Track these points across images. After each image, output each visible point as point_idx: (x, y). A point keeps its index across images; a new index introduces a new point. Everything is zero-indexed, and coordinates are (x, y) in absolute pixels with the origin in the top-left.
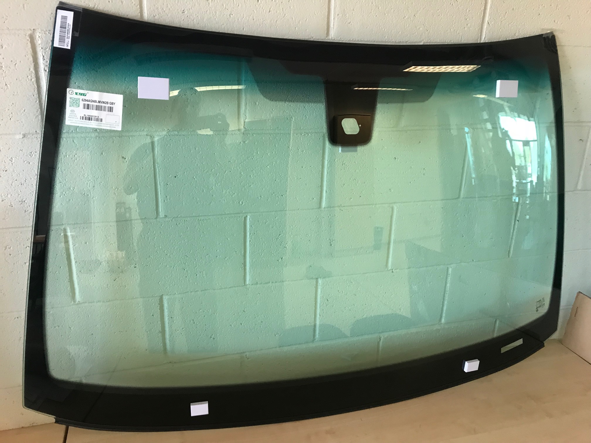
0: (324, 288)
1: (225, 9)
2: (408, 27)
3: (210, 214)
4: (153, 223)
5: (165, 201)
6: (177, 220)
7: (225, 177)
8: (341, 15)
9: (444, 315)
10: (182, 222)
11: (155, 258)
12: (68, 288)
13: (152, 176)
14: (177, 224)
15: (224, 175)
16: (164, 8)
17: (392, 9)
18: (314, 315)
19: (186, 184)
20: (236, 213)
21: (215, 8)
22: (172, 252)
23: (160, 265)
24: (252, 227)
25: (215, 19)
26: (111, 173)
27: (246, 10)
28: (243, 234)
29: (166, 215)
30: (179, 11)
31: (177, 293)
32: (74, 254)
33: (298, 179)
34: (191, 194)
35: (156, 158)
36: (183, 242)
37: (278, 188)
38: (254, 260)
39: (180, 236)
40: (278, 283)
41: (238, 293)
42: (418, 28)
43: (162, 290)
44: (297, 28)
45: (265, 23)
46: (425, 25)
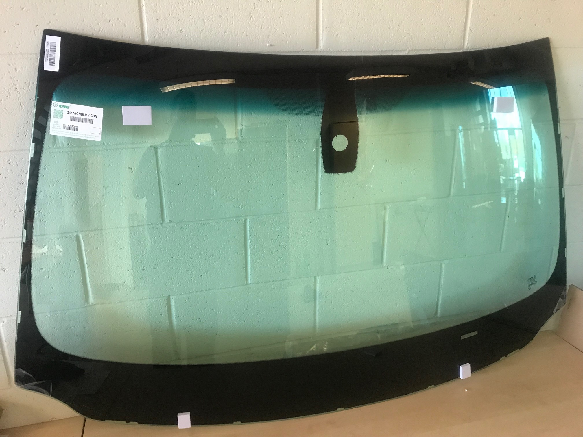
0: (323, 285)
1: (220, 27)
2: (393, 37)
3: (211, 219)
4: (159, 228)
5: (169, 207)
6: (181, 225)
7: (225, 183)
8: (329, 28)
9: (439, 309)
10: (186, 226)
11: (161, 261)
12: (81, 290)
13: (157, 184)
14: (181, 229)
15: (224, 181)
16: (163, 29)
17: (377, 20)
18: (313, 311)
19: (189, 190)
20: (237, 217)
21: (210, 26)
22: (178, 255)
23: (167, 267)
24: (252, 230)
25: (211, 36)
26: (119, 183)
27: (240, 28)
28: (244, 236)
29: (171, 220)
30: (177, 31)
31: (183, 294)
32: (86, 258)
33: (294, 183)
34: (193, 200)
35: (160, 168)
36: (187, 245)
37: (275, 191)
38: (254, 261)
39: (185, 240)
40: (278, 282)
41: (240, 292)
42: (403, 37)
43: (169, 291)
44: (287, 42)
45: (257, 39)
46: (409, 34)
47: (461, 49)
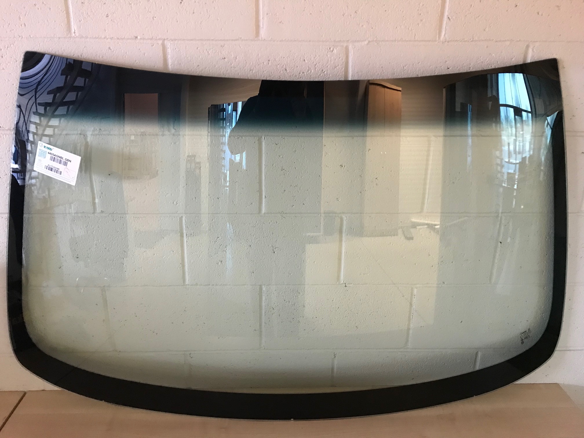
0: (269, 296)
1: (148, 12)
3: (144, 213)
4: (91, 217)
5: (100, 197)
6: (114, 216)
8: (270, 14)
9: (410, 339)
10: (118, 218)
11: (95, 251)
14: (113, 220)
17: (328, 6)
18: (259, 322)
20: (171, 213)
22: (111, 247)
24: (189, 228)
25: (139, 22)
27: (169, 13)
28: (179, 234)
29: (103, 211)
33: (234, 182)
36: (120, 238)
38: (192, 261)
39: (117, 232)
40: (218, 286)
42: (361, 25)
44: (223, 29)
46: (369, 22)
47: (436, 41)
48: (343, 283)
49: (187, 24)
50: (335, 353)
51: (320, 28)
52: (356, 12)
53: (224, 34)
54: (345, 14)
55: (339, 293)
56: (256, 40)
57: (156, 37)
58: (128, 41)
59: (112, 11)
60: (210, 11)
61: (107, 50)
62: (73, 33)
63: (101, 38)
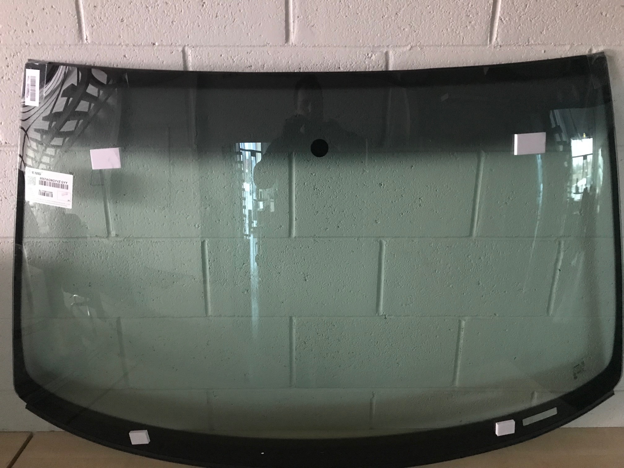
0: (300, 328)
1: (167, 16)
3: (163, 237)
4: (105, 242)
5: (115, 220)
6: (129, 241)
8: (302, 17)
9: (458, 378)
10: (134, 243)
13: (101, 193)
14: (129, 245)
15: (176, 195)
16: (101, 18)
17: (366, 7)
18: (289, 358)
20: (192, 237)
22: (126, 274)
24: (212, 253)
25: (157, 27)
27: (190, 17)
28: (201, 259)
29: (117, 234)
30: (117, 19)
32: (29, 267)
34: (142, 213)
36: (136, 264)
38: (215, 290)
40: (244, 317)
41: (200, 324)
46: (411, 25)
47: (487, 45)
48: (382, 315)
49: (210, 28)
50: (374, 393)
51: (357, 32)
52: (396, 14)
53: (251, 39)
54: (385, 16)
55: (378, 325)
56: (286, 46)
57: (176, 44)
58: (145, 48)
59: (128, 15)
60: (235, 14)
61: (122, 58)
62: (85, 40)
63: (115, 44)
